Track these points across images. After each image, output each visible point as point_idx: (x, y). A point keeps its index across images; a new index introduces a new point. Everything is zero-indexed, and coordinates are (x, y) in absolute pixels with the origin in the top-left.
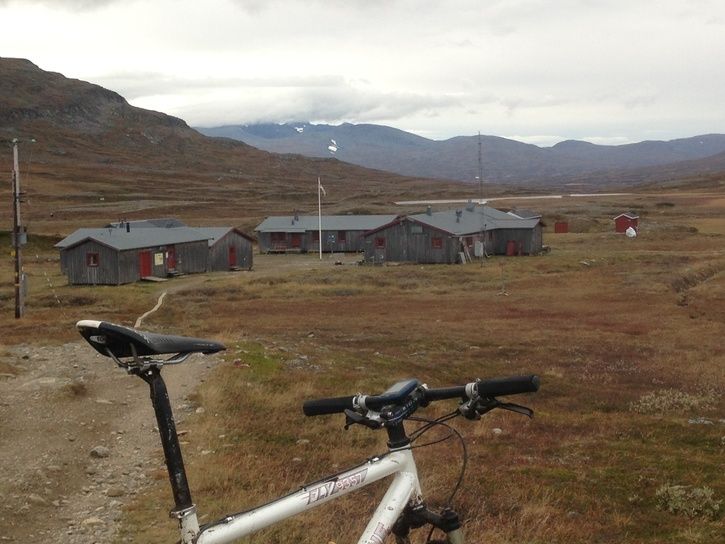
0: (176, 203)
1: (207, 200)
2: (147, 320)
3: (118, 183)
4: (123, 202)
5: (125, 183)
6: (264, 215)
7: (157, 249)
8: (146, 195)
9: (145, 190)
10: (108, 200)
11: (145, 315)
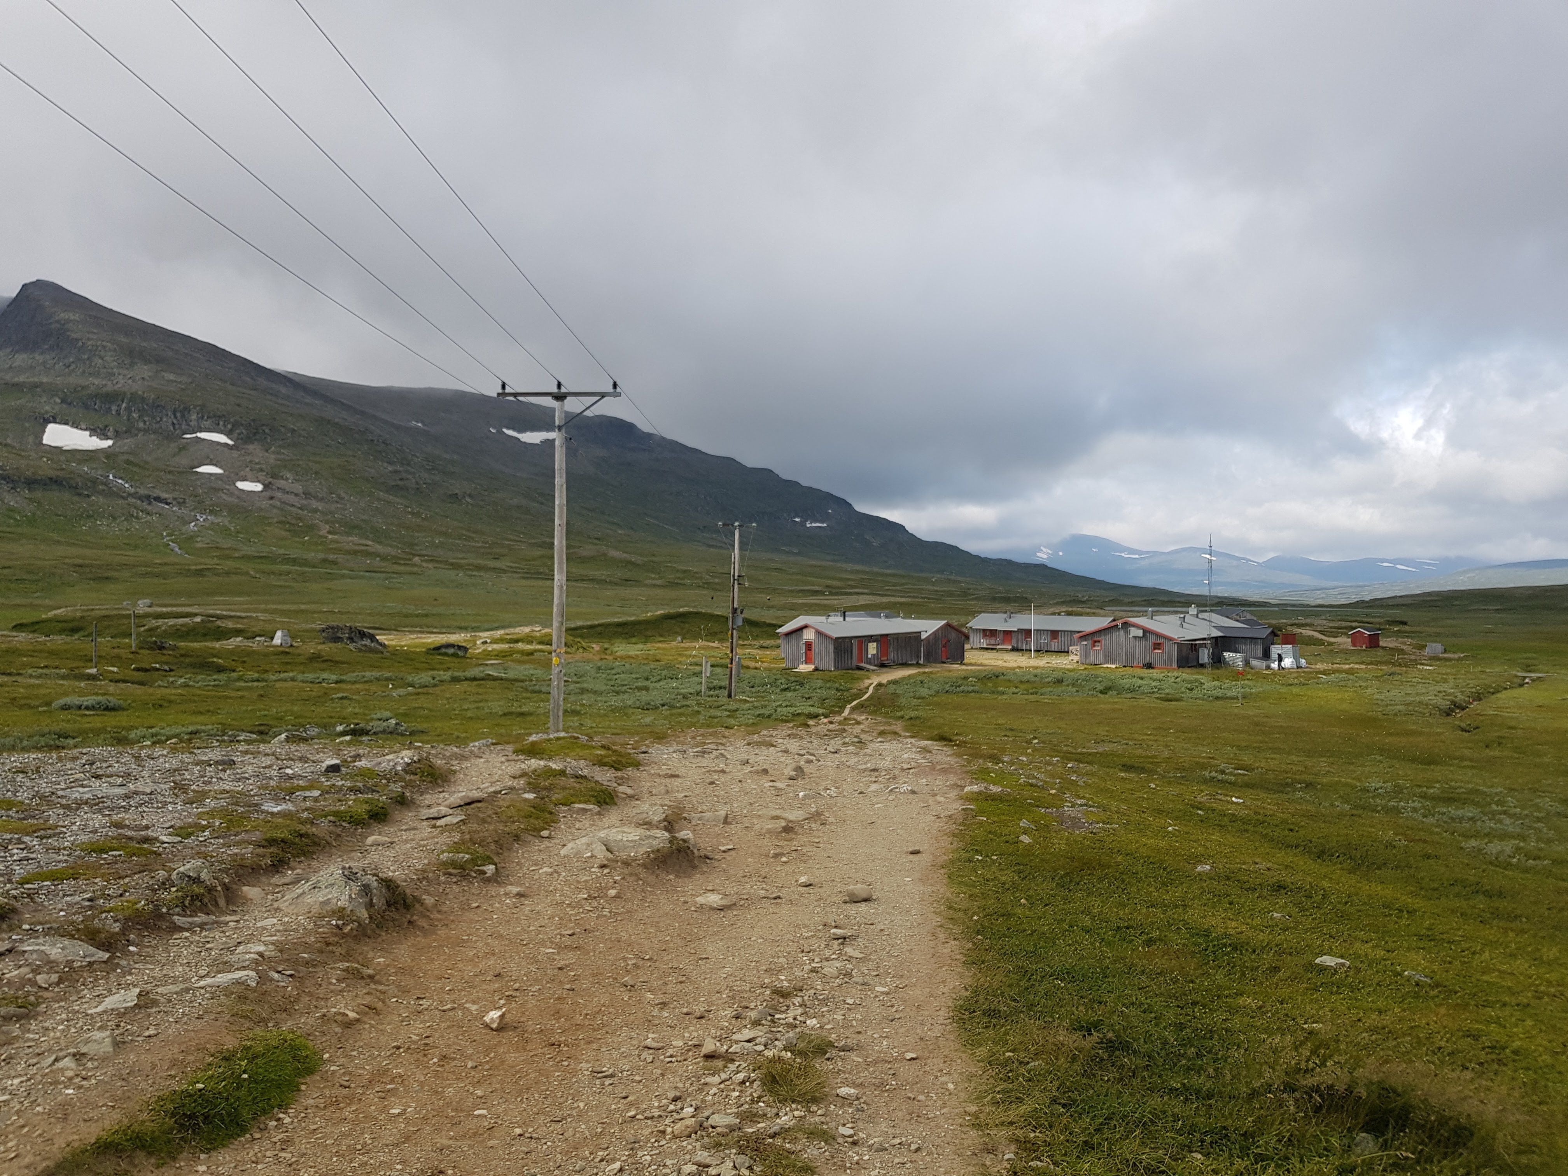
0: (893, 599)
1: (922, 598)
2: (853, 709)
3: (841, 579)
4: (845, 597)
5: (849, 579)
6: (974, 614)
7: (871, 638)
8: (866, 591)
9: (865, 587)
10: (831, 594)
11: (855, 703)
